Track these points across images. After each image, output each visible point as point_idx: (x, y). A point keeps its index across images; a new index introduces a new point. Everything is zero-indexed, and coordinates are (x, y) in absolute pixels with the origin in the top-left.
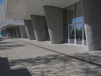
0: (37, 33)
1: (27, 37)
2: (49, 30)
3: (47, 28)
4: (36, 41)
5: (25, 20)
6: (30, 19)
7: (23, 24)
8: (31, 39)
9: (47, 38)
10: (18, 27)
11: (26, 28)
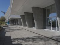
0: (28, 23)
1: (22, 25)
3: (33, 20)
4: (27, 27)
5: (21, 15)
6: (24, 15)
7: (20, 17)
8: (24, 26)
9: (33, 26)
10: (17, 19)
11: (21, 20)
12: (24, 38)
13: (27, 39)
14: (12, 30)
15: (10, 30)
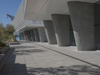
0: (59, 36)
1: (46, 41)
2: (74, 32)
5: (44, 21)
6: (51, 19)
7: (42, 25)
8: (51, 44)
10: (36, 29)
12: (52, 69)
13: (59, 70)
14: (28, 51)
15: (23, 51)
